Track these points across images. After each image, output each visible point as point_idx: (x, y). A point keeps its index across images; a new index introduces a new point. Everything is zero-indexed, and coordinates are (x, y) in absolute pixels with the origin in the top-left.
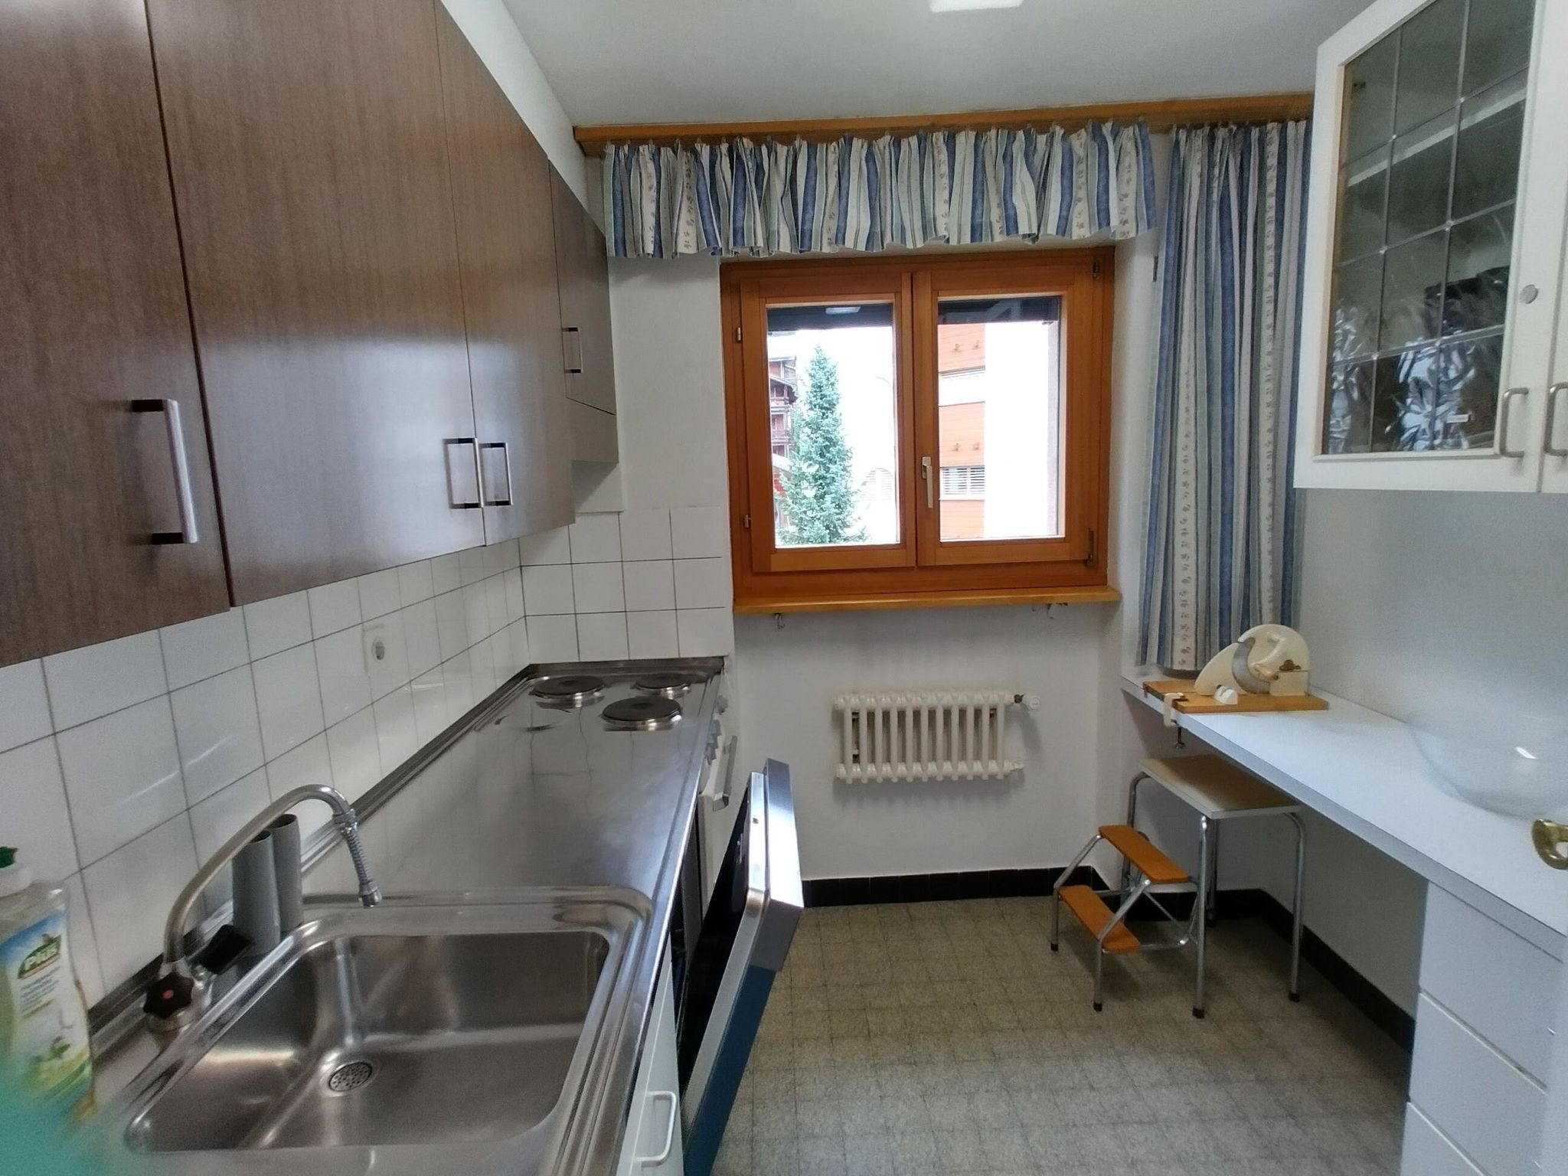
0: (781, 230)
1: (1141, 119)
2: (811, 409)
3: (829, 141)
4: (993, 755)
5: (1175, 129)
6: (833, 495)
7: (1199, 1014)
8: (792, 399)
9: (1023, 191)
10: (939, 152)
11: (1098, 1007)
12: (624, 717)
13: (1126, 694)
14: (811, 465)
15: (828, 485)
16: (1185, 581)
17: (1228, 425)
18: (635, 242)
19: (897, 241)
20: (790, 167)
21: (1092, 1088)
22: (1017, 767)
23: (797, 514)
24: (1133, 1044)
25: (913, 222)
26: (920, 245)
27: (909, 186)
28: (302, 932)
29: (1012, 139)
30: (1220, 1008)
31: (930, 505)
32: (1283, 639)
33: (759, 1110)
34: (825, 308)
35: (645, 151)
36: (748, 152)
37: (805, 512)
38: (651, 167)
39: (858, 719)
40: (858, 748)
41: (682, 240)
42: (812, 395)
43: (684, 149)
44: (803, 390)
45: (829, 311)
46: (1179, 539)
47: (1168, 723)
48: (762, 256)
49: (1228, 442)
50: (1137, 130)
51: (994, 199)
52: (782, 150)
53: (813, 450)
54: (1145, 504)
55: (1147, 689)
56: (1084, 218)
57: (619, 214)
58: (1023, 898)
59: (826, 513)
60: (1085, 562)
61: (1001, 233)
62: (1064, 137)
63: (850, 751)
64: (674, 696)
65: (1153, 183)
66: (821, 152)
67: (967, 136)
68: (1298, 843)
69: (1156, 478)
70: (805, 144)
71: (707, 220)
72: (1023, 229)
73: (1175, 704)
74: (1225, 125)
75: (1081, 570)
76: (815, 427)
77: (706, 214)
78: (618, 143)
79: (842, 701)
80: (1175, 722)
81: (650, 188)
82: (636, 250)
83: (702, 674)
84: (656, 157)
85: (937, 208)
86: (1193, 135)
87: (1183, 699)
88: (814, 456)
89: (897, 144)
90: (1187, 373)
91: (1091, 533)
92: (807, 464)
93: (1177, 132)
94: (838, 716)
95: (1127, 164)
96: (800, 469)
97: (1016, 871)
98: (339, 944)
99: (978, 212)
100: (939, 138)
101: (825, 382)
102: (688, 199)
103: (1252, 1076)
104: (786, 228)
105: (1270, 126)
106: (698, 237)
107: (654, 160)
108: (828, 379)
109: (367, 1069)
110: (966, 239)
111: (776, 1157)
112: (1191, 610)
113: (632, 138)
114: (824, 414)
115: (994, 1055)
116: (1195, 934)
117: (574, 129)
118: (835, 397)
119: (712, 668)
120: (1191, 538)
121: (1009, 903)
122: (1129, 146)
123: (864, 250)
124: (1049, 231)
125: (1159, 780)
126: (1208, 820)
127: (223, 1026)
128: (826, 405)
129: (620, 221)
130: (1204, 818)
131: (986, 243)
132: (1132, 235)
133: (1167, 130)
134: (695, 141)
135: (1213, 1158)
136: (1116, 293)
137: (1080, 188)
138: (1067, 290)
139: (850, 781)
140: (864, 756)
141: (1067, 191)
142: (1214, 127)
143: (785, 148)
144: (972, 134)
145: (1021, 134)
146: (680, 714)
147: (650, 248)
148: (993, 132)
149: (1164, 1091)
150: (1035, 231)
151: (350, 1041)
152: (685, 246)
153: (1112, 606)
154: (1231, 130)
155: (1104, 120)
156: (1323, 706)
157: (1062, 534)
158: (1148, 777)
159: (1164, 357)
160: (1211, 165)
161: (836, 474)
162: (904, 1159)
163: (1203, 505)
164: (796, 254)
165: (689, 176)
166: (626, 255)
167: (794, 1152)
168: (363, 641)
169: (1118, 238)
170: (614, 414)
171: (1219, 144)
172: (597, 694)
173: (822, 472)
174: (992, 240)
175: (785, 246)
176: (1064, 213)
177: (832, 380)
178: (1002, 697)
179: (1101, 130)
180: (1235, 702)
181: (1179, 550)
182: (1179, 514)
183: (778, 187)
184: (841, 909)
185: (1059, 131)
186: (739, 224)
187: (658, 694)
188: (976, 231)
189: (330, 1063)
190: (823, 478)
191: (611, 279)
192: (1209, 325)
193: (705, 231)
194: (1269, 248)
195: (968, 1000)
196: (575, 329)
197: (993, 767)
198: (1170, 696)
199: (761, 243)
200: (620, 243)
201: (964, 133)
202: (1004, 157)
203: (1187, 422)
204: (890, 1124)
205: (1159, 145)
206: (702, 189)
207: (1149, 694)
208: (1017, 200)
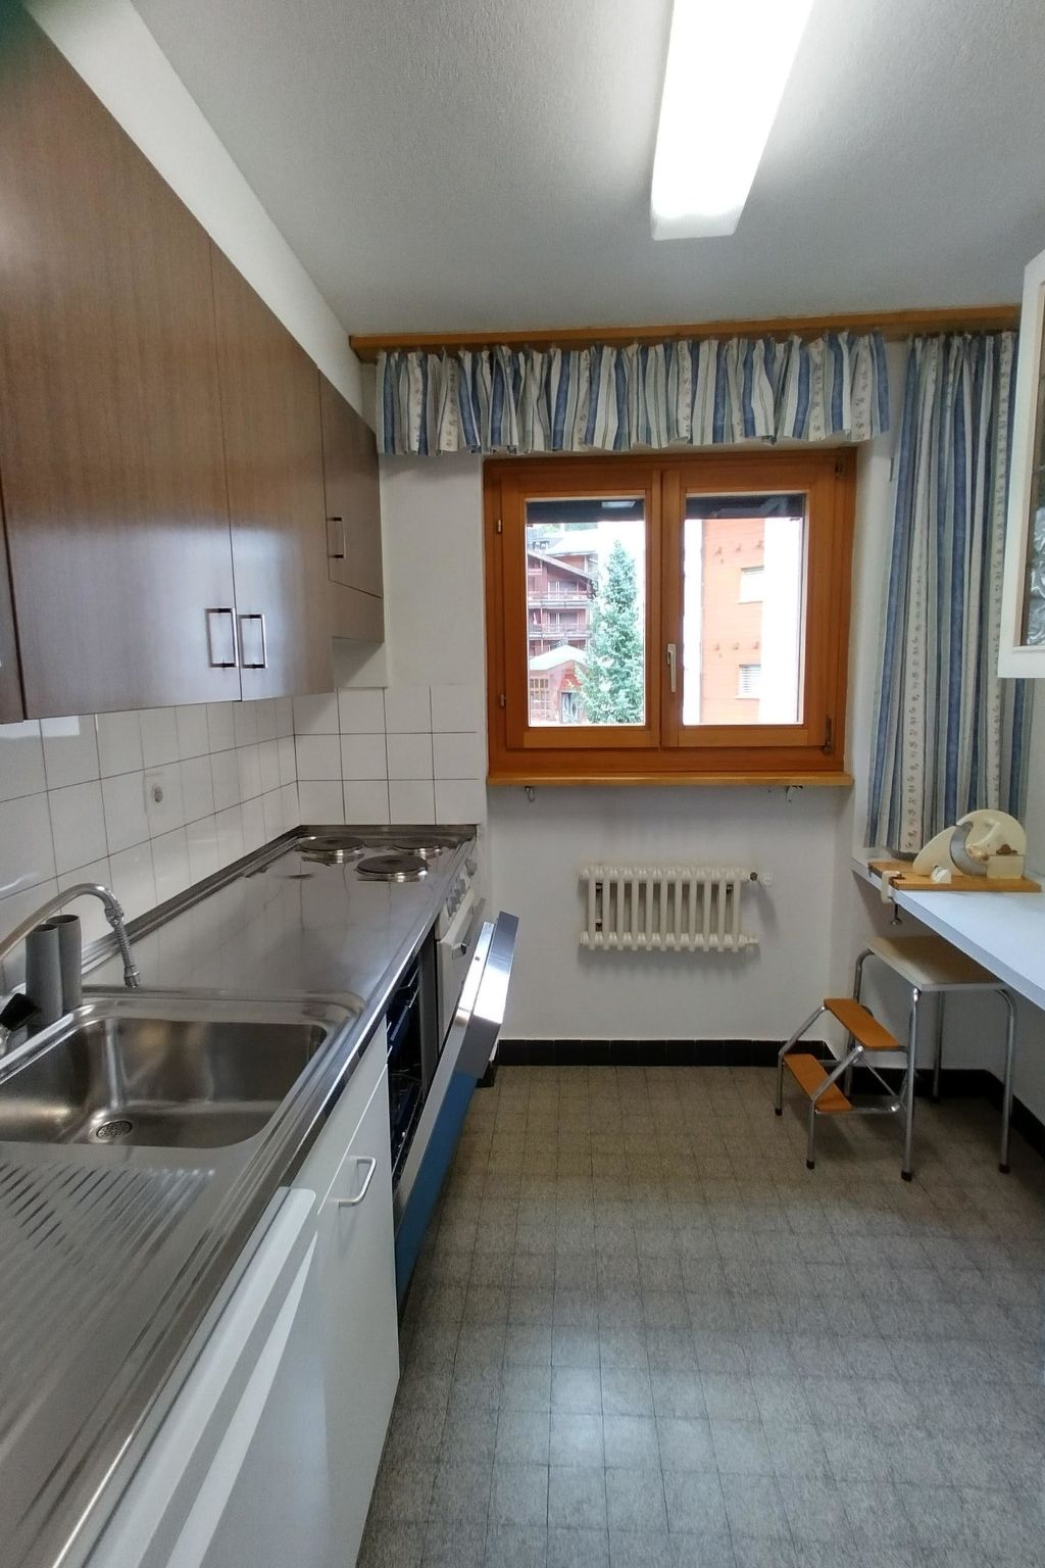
0: (535, 431)
1: (877, 329)
2: (609, 603)
3: (581, 349)
4: (728, 930)
5: (911, 338)
6: (628, 690)
7: (907, 1177)
8: (593, 594)
9: (762, 395)
10: (684, 359)
11: (811, 1165)
12: (377, 871)
13: (854, 873)
14: (606, 659)
15: (623, 679)
16: (913, 768)
17: (957, 620)
18: (402, 441)
19: (642, 441)
20: (545, 373)
21: (792, 1231)
22: (752, 941)
23: (591, 708)
24: (839, 1199)
25: (658, 425)
26: (664, 445)
27: (656, 393)
28: (81, 1012)
29: (752, 347)
30: (928, 1173)
31: (674, 689)
32: (998, 824)
33: (484, 1230)
34: (600, 502)
35: (413, 357)
36: (507, 359)
37: (599, 706)
38: (418, 373)
39: (602, 890)
40: (601, 917)
41: (444, 438)
42: (609, 589)
43: (449, 356)
44: (603, 584)
45: (604, 505)
46: (907, 727)
47: (885, 899)
48: (519, 454)
49: (957, 635)
50: (872, 339)
51: (735, 404)
52: (538, 357)
53: (609, 644)
54: (876, 693)
55: (871, 868)
56: (821, 422)
57: (389, 416)
58: (756, 1068)
59: (620, 708)
60: (823, 747)
61: (741, 434)
62: (802, 346)
63: (594, 920)
64: (427, 857)
65: (886, 389)
66: (574, 361)
67: (710, 344)
68: (1009, 1019)
69: (888, 668)
70: (559, 352)
71: (467, 421)
72: (760, 431)
73: (892, 881)
74: (961, 334)
75: (818, 755)
76: (613, 622)
77: (466, 415)
78: (390, 350)
79: (587, 871)
80: (892, 898)
81: (417, 392)
82: (403, 447)
83: (454, 839)
84: (423, 364)
85: (679, 411)
86: (929, 343)
87: (900, 877)
88: (609, 650)
89: (644, 352)
90: (919, 569)
91: (829, 722)
92: (602, 658)
93: (914, 341)
94: (583, 885)
95: (863, 371)
96: (595, 663)
97: (750, 1041)
98: (110, 1025)
99: (719, 415)
100: (684, 347)
101: (623, 577)
102: (452, 401)
103: (948, 1233)
104: (540, 429)
105: (1004, 335)
106: (459, 437)
107: (421, 366)
108: (626, 574)
109: (128, 1126)
110: (709, 441)
111: (493, 1268)
112: (918, 795)
113: (403, 346)
114: (620, 608)
115: (705, 1199)
116: (905, 1101)
117: (350, 338)
118: (632, 591)
119: (465, 834)
120: (919, 727)
121: (740, 1072)
122: (865, 354)
123: (611, 449)
124: (785, 434)
125: (883, 958)
126: (919, 993)
127: (11, 1072)
128: (624, 600)
129: (389, 422)
130: (915, 991)
131: (726, 444)
132: (867, 437)
133: (903, 338)
134: (459, 349)
135: (895, 1298)
136: (858, 492)
137: (818, 393)
138: (810, 488)
139: (592, 948)
140: (606, 926)
141: (804, 396)
142: (949, 335)
143: (541, 355)
144: (715, 343)
145: (760, 343)
146: (426, 870)
147: (415, 446)
148: (735, 340)
149: (860, 1239)
150: (772, 433)
151: (115, 1104)
152: (448, 444)
153: (846, 791)
154: (965, 339)
155: (842, 329)
156: (1037, 889)
157: (801, 722)
158: (872, 953)
159: (898, 553)
160: (946, 373)
161: (631, 669)
162: (608, 1278)
163: (932, 695)
164: (549, 452)
165: (452, 380)
166: (394, 452)
167: (509, 1265)
168: (144, 786)
169: (854, 440)
170: (380, 598)
171: (954, 352)
172: (357, 852)
173: (618, 667)
174: (733, 441)
175: (539, 445)
176: (800, 417)
177: (630, 575)
178: (738, 874)
179: (837, 339)
180: (948, 881)
181: (907, 738)
182: (908, 704)
183: (534, 391)
184: (582, 1068)
185: (797, 340)
186: (496, 425)
187: (412, 854)
188: (717, 433)
189: (99, 1119)
190: (616, 672)
191: (382, 474)
192: (941, 523)
193: (465, 431)
194: (1001, 451)
195: (688, 1151)
196: (340, 519)
197: (729, 940)
198: (888, 874)
199: (516, 442)
200: (391, 441)
201: (707, 342)
202: (745, 364)
203: (918, 616)
204: (599, 1248)
205: (895, 353)
206: (464, 393)
207: (873, 874)
208: (756, 405)
